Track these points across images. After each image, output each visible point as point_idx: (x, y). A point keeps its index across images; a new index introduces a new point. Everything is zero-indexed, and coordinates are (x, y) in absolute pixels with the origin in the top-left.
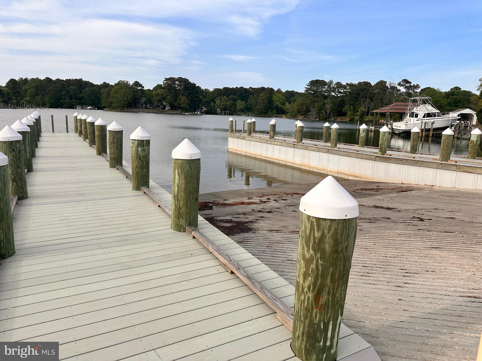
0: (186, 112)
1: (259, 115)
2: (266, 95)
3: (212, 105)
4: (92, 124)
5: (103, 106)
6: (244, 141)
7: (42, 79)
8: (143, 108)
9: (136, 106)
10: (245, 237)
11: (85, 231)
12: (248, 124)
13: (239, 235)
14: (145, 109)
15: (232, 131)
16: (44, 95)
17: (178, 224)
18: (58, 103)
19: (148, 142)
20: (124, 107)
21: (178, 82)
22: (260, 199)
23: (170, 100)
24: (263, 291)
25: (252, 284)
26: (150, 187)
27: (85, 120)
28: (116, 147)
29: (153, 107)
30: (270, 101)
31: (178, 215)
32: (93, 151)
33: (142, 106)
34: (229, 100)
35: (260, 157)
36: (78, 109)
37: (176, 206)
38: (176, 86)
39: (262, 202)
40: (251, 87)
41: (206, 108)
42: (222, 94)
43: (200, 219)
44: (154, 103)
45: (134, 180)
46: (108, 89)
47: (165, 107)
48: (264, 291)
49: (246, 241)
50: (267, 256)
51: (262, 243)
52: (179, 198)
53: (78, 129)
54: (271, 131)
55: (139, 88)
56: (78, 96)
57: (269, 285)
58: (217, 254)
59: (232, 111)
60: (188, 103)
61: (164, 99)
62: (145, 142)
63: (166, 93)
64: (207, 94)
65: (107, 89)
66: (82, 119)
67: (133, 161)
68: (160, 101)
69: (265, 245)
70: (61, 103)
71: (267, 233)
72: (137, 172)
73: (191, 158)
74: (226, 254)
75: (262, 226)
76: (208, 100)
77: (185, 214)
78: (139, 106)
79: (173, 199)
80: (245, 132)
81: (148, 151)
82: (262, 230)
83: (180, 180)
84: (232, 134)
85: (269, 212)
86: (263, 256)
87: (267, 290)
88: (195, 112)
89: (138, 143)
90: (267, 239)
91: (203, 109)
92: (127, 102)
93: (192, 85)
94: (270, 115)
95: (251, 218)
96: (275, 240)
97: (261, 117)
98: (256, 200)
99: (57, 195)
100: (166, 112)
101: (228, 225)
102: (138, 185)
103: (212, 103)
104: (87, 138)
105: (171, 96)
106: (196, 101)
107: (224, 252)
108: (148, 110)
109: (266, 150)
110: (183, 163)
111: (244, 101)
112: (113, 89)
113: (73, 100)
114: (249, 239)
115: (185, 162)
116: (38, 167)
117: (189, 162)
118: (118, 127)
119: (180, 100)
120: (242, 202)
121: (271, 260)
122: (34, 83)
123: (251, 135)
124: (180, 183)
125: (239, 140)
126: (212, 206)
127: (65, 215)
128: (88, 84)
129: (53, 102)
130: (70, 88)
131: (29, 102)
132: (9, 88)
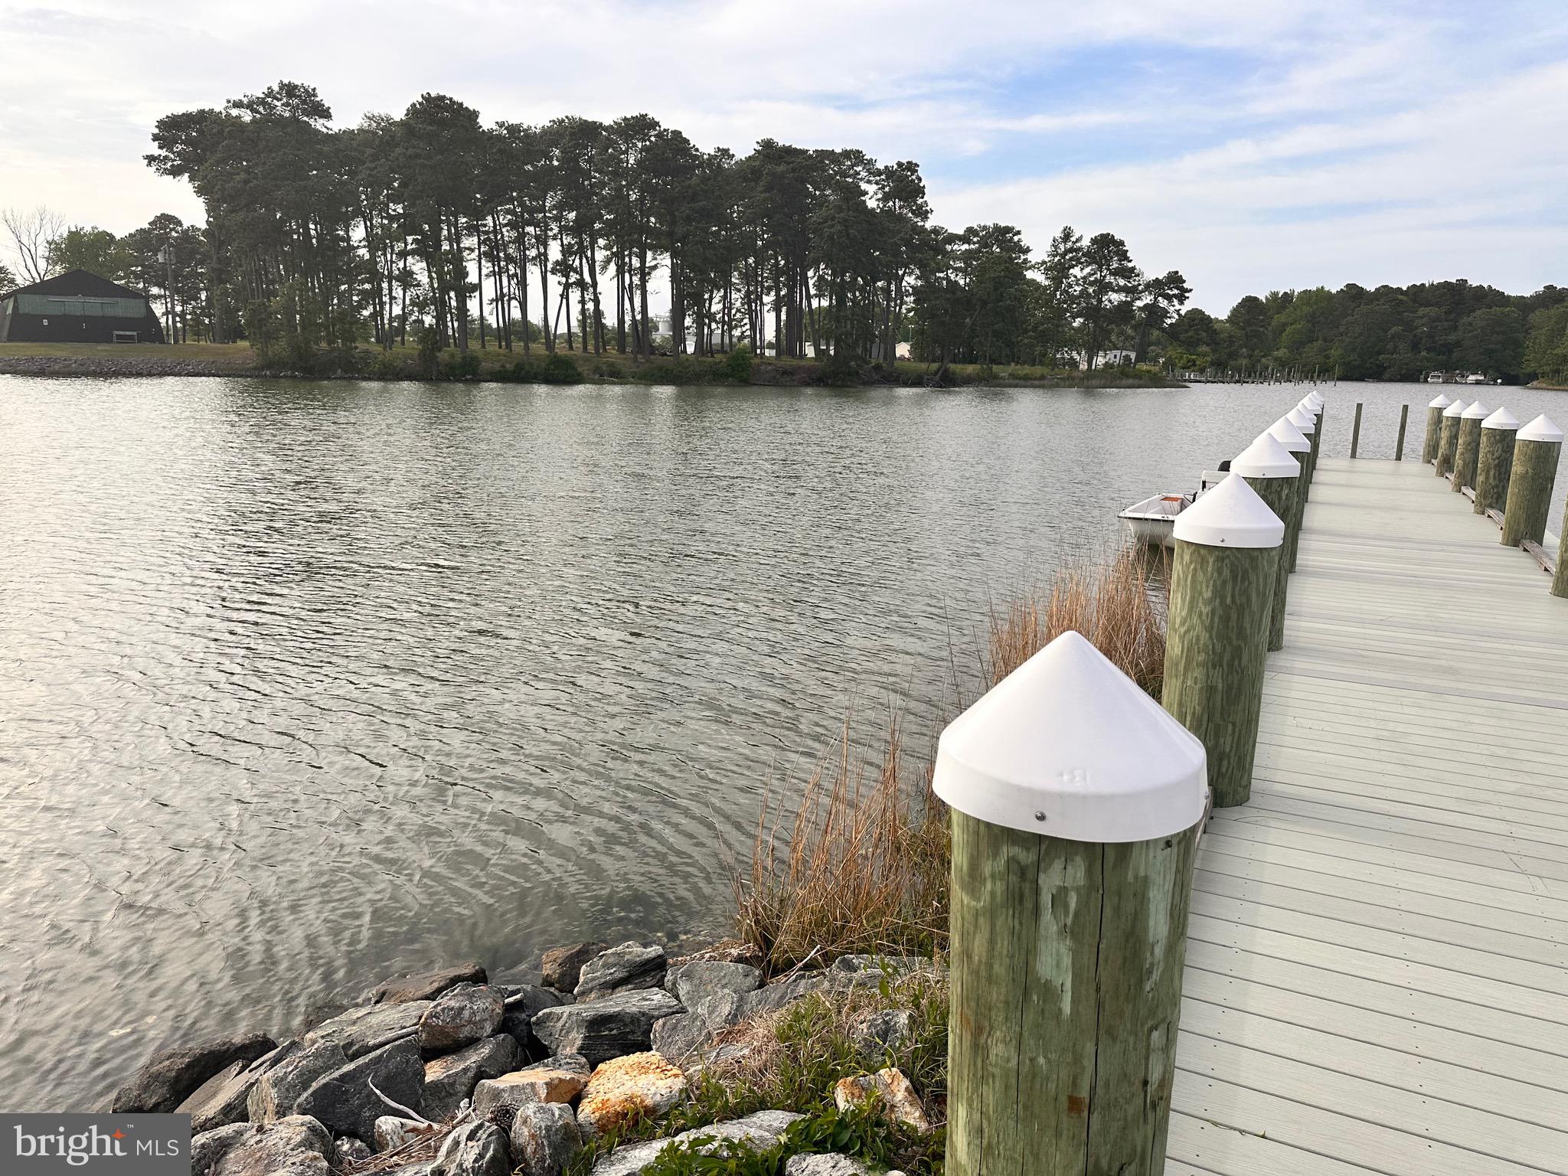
4: (1505, 436)
5: (1528, 370)
7: (1334, 292)
16: (1331, 341)
18: (1371, 363)
27: (1478, 421)
32: (1489, 530)
46: (1561, 310)
53: (1440, 451)
56: (1442, 339)
65: (1556, 310)
66: (1465, 415)
70: (1380, 366)
99: (1368, 657)
104: (1472, 485)
113: (1420, 352)
116: (1311, 563)
129: (1355, 360)
130: (1420, 313)
131: (1282, 364)
132: (1237, 324)
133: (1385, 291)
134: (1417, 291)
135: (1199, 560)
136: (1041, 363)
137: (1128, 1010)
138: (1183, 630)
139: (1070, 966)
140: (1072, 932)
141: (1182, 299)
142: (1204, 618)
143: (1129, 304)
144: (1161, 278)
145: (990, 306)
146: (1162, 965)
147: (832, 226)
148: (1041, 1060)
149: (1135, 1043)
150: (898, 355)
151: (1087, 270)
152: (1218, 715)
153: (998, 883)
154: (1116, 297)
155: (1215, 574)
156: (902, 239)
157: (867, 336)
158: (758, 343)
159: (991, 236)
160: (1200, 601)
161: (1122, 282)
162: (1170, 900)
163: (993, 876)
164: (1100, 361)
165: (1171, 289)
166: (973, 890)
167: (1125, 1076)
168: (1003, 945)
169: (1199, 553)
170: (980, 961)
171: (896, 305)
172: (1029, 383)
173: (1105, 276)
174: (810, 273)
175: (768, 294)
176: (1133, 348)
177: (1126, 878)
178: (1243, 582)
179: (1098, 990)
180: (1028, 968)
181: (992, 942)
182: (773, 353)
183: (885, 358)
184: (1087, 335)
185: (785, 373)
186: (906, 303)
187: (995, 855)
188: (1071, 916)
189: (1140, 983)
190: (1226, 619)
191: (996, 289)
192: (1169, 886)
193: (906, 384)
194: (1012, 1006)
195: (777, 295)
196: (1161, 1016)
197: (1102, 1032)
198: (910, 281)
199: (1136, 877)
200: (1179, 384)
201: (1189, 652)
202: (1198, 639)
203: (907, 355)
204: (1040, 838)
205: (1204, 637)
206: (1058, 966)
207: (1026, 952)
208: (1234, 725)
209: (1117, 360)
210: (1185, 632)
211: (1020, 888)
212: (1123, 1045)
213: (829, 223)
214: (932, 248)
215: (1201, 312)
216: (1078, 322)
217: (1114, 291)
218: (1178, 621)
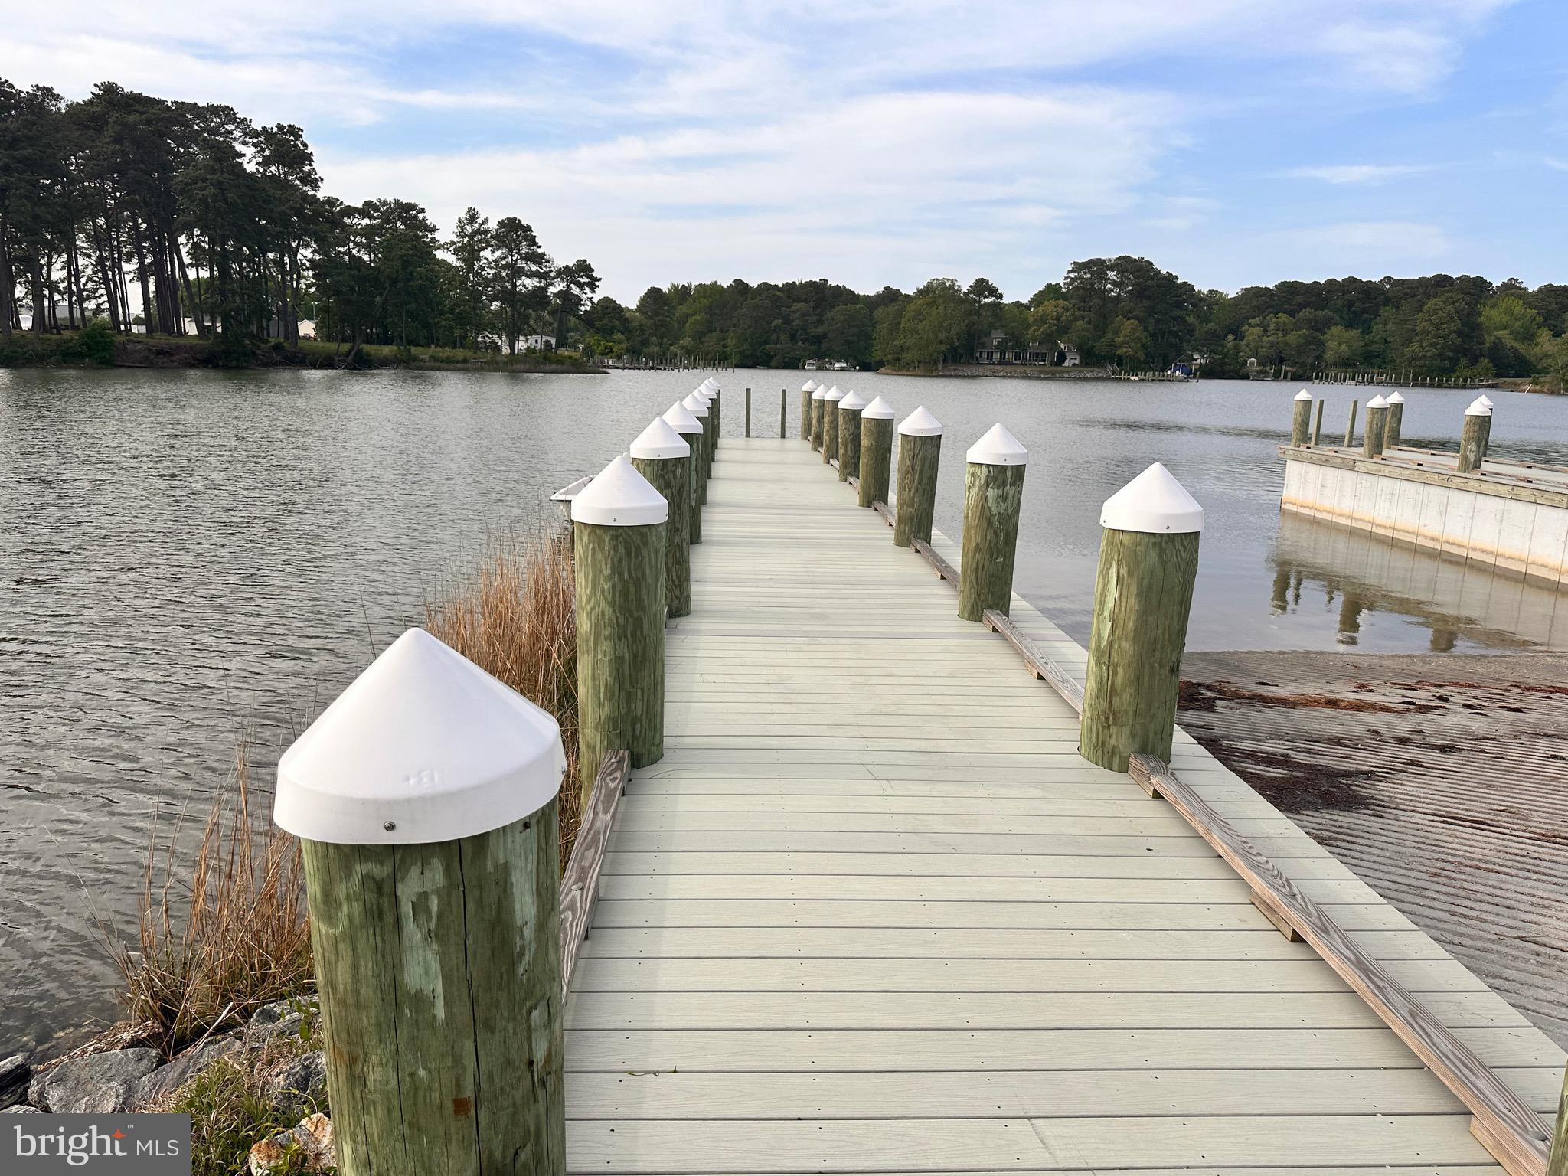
0: (1133, 372)
1: (1415, 379)
2: (1453, 303)
3: (1230, 345)
4: (855, 415)
5: (877, 358)
6: (1349, 475)
7: (725, 287)
8: (993, 364)
9: (972, 356)
10: (1340, 824)
11: (830, 723)
12: (1373, 414)
13: (1318, 814)
14: (1000, 368)
15: (1304, 438)
16: (726, 332)
17: (1103, 743)
18: (761, 352)
19: (1019, 472)
20: (936, 362)
21: (1114, 273)
22: (1403, 697)
23: (1085, 333)
24: (1420, 1026)
25: (1375, 994)
26: (1010, 612)
27: (836, 403)
28: (919, 483)
29: (1025, 359)
30: (1470, 328)
31: (1106, 713)
32: (850, 494)
33: (990, 356)
34: (1298, 326)
35: (1412, 539)
36: (809, 370)
37: (1100, 682)
38: (1109, 286)
39: (1412, 707)
40: (1389, 278)
41: (1207, 358)
42: (1273, 306)
43: (1180, 736)
44: (1030, 348)
45: (967, 588)
46: (896, 308)
47: (1062, 358)
48: (1424, 1025)
49: (1344, 841)
50: (1430, 907)
51: (1411, 859)
52: (1115, 658)
53: (813, 429)
54: (1468, 440)
55: (988, 300)
56: (813, 331)
57: (1445, 1010)
58: (1242, 863)
59: (1303, 364)
60: (1144, 341)
61: (1062, 330)
62: (1009, 474)
63: (1071, 311)
64: (1216, 307)
65: (893, 308)
66: (827, 398)
67: (968, 531)
68: (1049, 339)
69: (1425, 868)
70: (767, 355)
71: (1433, 827)
72: (978, 565)
73: (1168, 528)
74: (1275, 873)
75: (1412, 796)
76: (1215, 330)
77: (1131, 713)
78: (981, 356)
79: (1091, 658)
80: (1353, 441)
81: (1016, 501)
82: (1413, 811)
83: (1124, 599)
84: (1302, 448)
85: (1443, 749)
86: (1413, 904)
87: (1436, 1025)
88: (1163, 370)
89: (988, 476)
90: (1433, 848)
91: (1196, 360)
92: (948, 346)
93: (1164, 278)
94: (1465, 380)
95: (1364, 761)
96: (1468, 855)
97: (1423, 386)
98: (1392, 698)
99: (761, 612)
100: (1066, 375)
101: (1273, 772)
102: (977, 605)
103: (1231, 337)
104: (836, 456)
105: (1086, 320)
106: (1171, 332)
107: (1267, 862)
108: (1009, 369)
109: (1440, 513)
110: (1138, 544)
111: (1357, 329)
112: (911, 307)
113: (797, 342)
114: (1357, 837)
115: (1147, 539)
116: (714, 533)
117: (1160, 543)
118: (928, 426)
119: (1116, 333)
120: (1331, 696)
121: (1447, 926)
122: (705, 297)
123: (1380, 453)
124: (1123, 609)
125: (1330, 471)
126: (1211, 701)
127: (778, 671)
128: (843, 295)
129: (747, 350)
130: (794, 308)
131: (688, 352)
132: (646, 313)
133: (765, 287)
134: (790, 287)
135: (597, 540)
136: (463, 346)
137: (503, 997)
138: (589, 607)
139: (439, 970)
140: (437, 936)
141: (593, 287)
142: (606, 593)
143: (544, 290)
144: (571, 265)
145: (400, 285)
146: (533, 945)
147: (204, 189)
148: (422, 1072)
149: (514, 1029)
150: (301, 334)
151: (498, 254)
152: (627, 682)
153: (355, 905)
154: (530, 283)
155: (612, 553)
156: (292, 208)
157: (262, 312)
158: (121, 318)
159: (393, 212)
160: (602, 578)
161: (534, 268)
162: (535, 880)
163: (348, 898)
164: (522, 345)
165: (581, 277)
166: (330, 918)
167: (509, 1063)
168: (367, 967)
169: (595, 533)
170: (345, 989)
171: (292, 278)
172: (452, 366)
173: (516, 260)
174: (182, 239)
175: (128, 261)
176: (552, 333)
177: (485, 870)
178: (636, 557)
179: (470, 986)
180: (396, 983)
181: (355, 967)
182: (143, 329)
183: (286, 337)
184: (506, 319)
185: (160, 352)
186: (305, 278)
187: (348, 876)
188: (434, 919)
189: (512, 967)
190: (625, 594)
191: (404, 267)
192: (532, 866)
193: (315, 365)
194: (384, 1026)
195: (141, 262)
196: (538, 994)
197: (479, 1026)
198: (305, 254)
199: (496, 866)
200: (600, 370)
201: (596, 628)
202: (603, 615)
203: (312, 334)
204: (393, 848)
205: (608, 611)
206: (426, 973)
207: (392, 965)
208: (643, 691)
209: (539, 345)
210: (591, 609)
211: (379, 903)
212: (502, 1034)
213: (200, 184)
214: (328, 220)
215: (612, 301)
216: (495, 305)
217: (527, 276)
218: (584, 599)
